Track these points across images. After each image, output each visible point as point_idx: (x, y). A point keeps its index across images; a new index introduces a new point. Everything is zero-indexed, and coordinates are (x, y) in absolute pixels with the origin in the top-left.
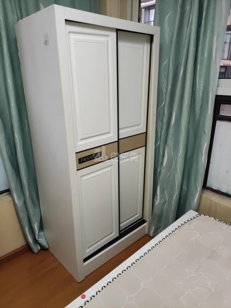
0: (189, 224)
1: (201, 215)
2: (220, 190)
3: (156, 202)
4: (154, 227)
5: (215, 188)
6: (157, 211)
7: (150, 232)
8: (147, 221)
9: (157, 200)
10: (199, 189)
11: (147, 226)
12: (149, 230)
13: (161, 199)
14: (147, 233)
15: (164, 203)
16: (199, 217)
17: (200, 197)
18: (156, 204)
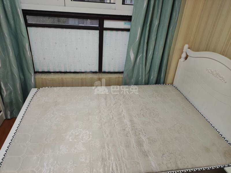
0: (36, 96)
1: (40, 88)
2: (43, 71)
3: (4, 94)
4: (9, 112)
5: (40, 70)
6: (7, 100)
7: (7, 116)
8: (2, 110)
9: (4, 92)
10: (32, 74)
11: (3, 113)
12: (6, 116)
13: (7, 91)
14: (5, 118)
15: (11, 93)
16: (39, 90)
17: (35, 78)
18: (5, 96)
